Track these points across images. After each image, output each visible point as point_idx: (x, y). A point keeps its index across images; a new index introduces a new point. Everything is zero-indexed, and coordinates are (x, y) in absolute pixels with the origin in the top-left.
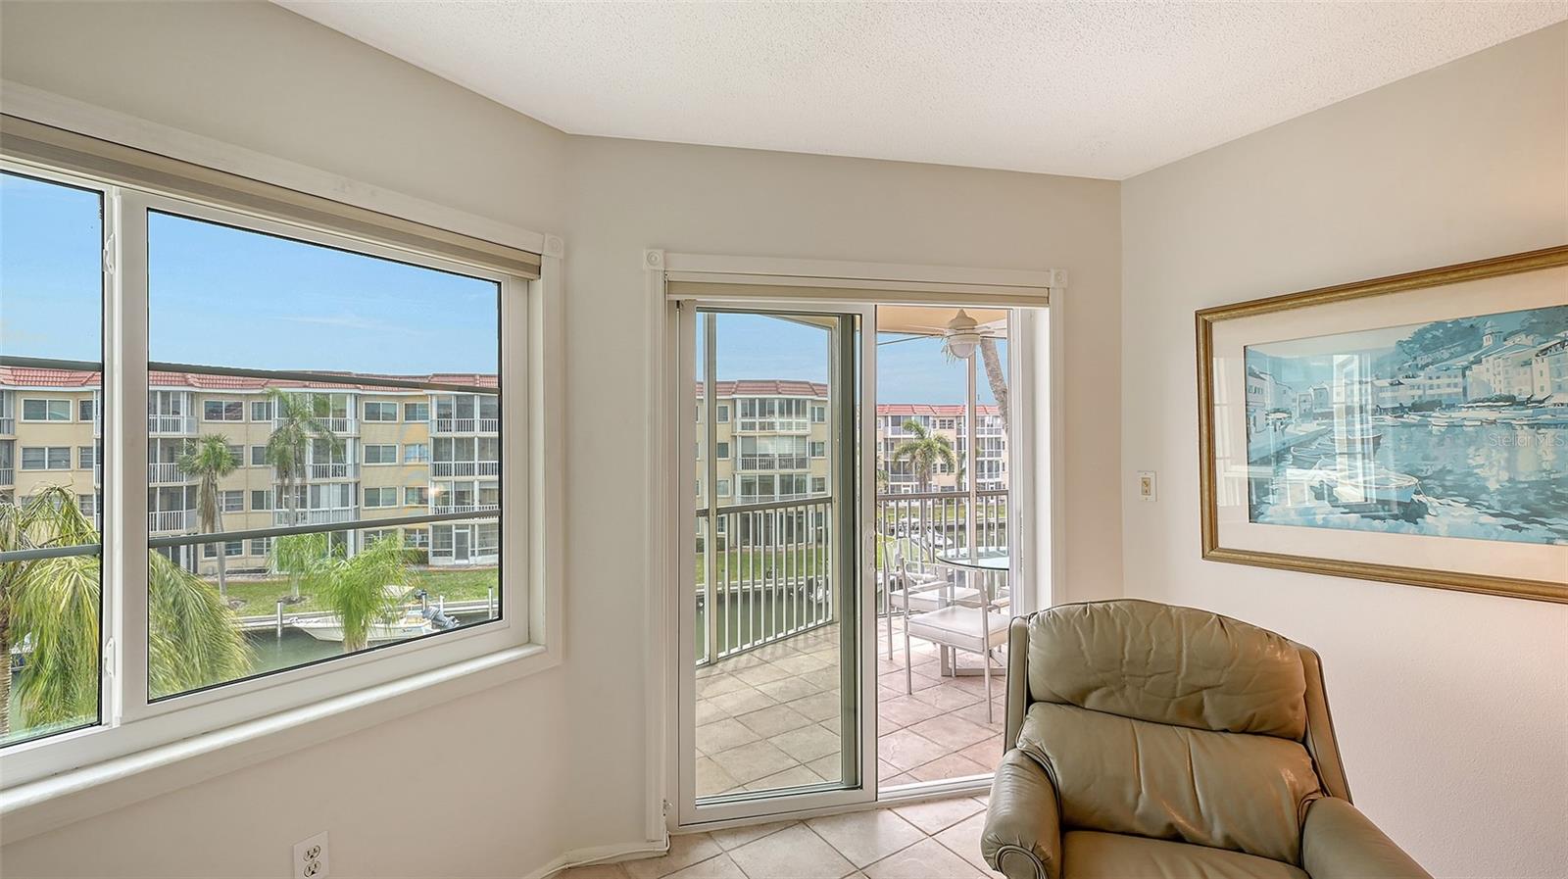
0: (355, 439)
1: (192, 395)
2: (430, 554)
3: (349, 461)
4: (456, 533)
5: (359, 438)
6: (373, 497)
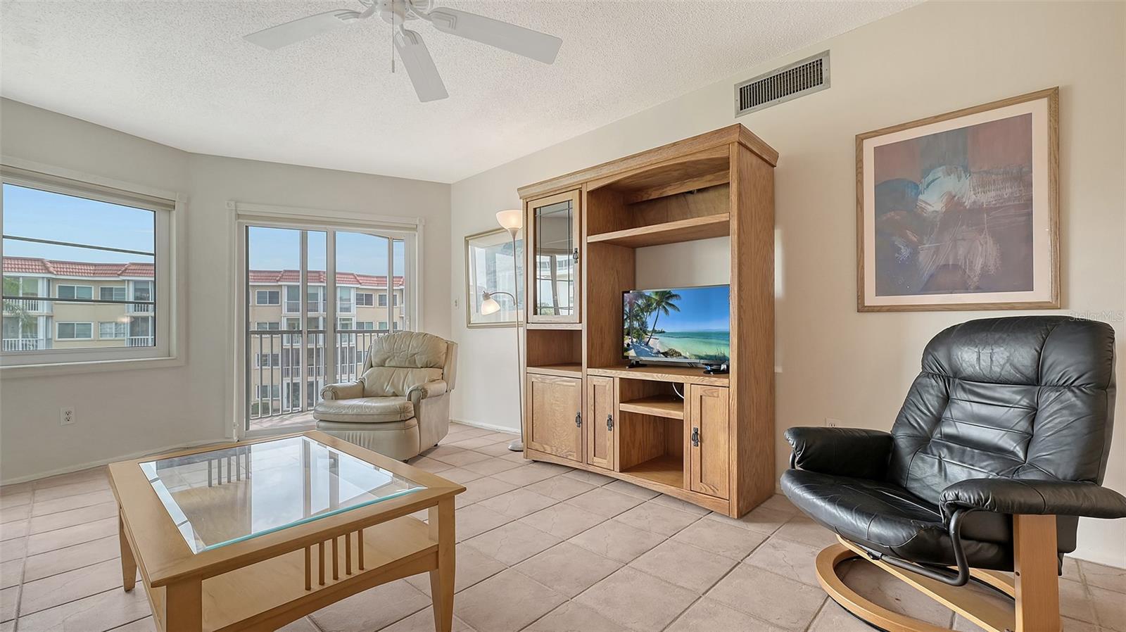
0: (48, 317)
3: (41, 336)
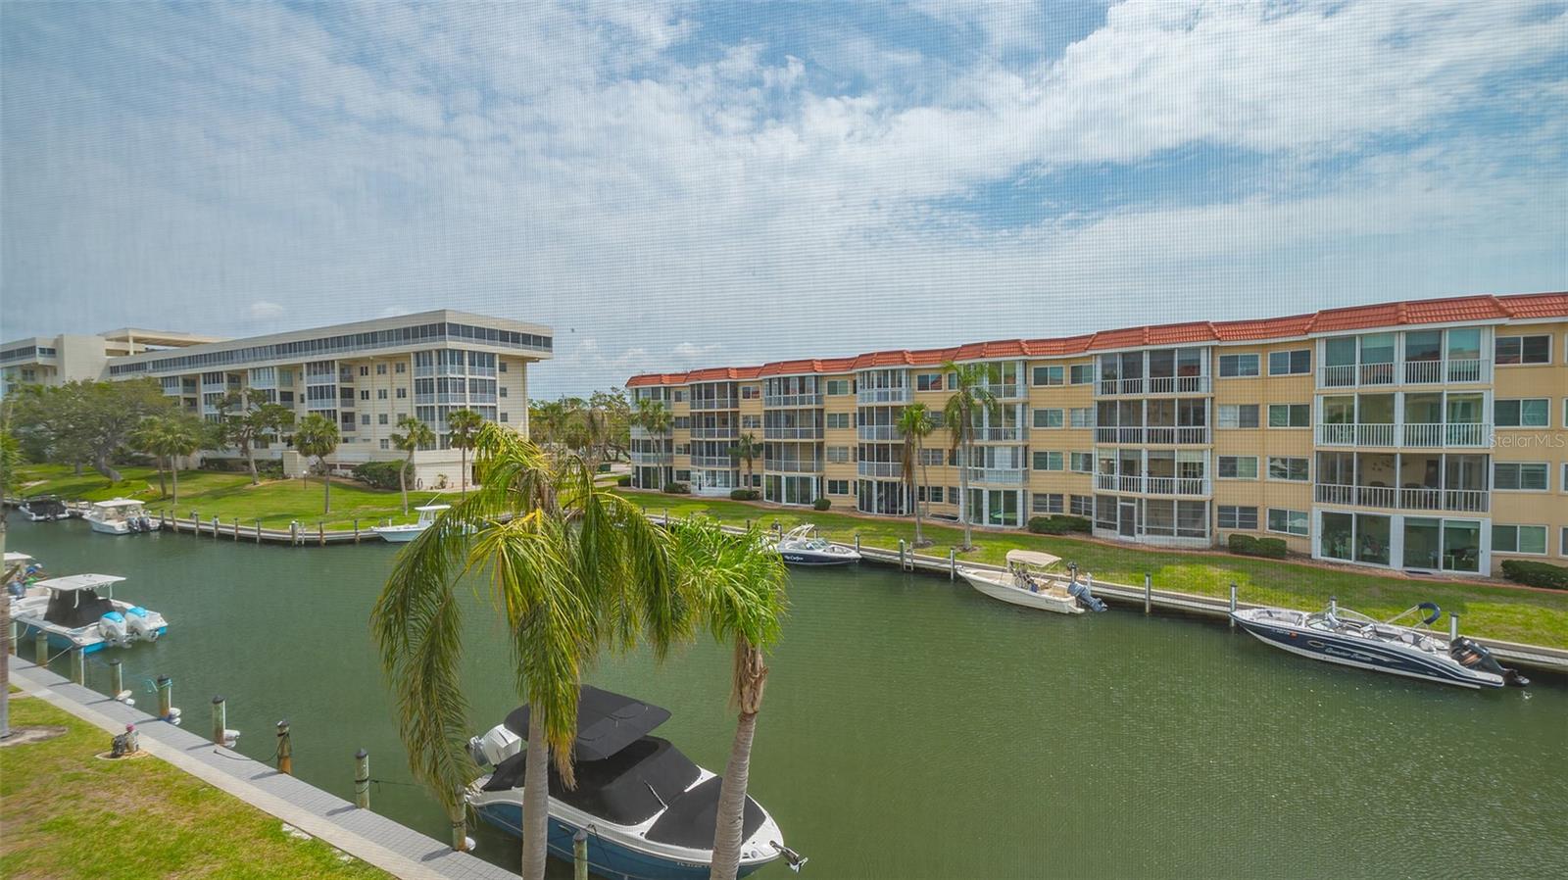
0: (1024, 404)
1: (909, 371)
2: (1094, 524)
3: (1019, 424)
4: (1121, 506)
5: (1028, 403)
6: (1041, 460)
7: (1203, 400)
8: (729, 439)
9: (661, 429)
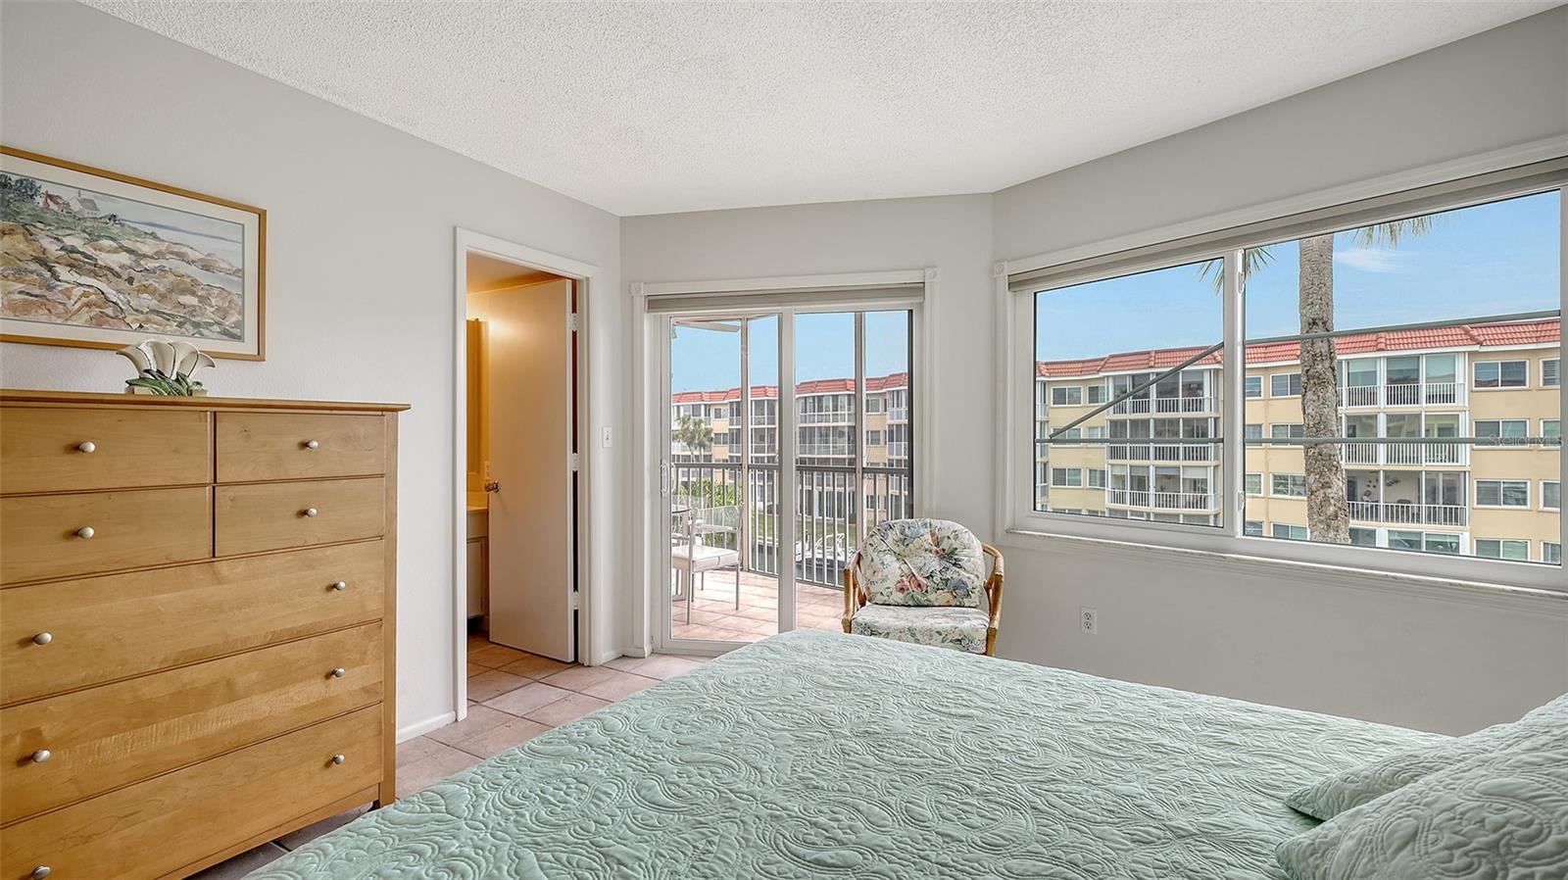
5: (1047, 421)
6: (1060, 477)
7: (1207, 419)
8: (766, 455)
9: (702, 445)
